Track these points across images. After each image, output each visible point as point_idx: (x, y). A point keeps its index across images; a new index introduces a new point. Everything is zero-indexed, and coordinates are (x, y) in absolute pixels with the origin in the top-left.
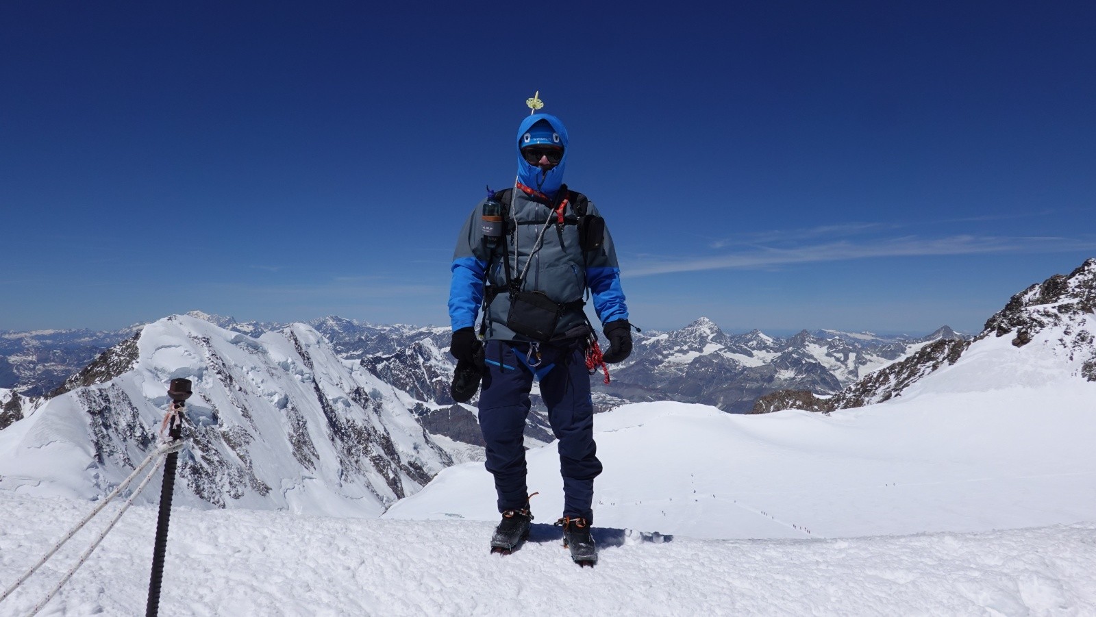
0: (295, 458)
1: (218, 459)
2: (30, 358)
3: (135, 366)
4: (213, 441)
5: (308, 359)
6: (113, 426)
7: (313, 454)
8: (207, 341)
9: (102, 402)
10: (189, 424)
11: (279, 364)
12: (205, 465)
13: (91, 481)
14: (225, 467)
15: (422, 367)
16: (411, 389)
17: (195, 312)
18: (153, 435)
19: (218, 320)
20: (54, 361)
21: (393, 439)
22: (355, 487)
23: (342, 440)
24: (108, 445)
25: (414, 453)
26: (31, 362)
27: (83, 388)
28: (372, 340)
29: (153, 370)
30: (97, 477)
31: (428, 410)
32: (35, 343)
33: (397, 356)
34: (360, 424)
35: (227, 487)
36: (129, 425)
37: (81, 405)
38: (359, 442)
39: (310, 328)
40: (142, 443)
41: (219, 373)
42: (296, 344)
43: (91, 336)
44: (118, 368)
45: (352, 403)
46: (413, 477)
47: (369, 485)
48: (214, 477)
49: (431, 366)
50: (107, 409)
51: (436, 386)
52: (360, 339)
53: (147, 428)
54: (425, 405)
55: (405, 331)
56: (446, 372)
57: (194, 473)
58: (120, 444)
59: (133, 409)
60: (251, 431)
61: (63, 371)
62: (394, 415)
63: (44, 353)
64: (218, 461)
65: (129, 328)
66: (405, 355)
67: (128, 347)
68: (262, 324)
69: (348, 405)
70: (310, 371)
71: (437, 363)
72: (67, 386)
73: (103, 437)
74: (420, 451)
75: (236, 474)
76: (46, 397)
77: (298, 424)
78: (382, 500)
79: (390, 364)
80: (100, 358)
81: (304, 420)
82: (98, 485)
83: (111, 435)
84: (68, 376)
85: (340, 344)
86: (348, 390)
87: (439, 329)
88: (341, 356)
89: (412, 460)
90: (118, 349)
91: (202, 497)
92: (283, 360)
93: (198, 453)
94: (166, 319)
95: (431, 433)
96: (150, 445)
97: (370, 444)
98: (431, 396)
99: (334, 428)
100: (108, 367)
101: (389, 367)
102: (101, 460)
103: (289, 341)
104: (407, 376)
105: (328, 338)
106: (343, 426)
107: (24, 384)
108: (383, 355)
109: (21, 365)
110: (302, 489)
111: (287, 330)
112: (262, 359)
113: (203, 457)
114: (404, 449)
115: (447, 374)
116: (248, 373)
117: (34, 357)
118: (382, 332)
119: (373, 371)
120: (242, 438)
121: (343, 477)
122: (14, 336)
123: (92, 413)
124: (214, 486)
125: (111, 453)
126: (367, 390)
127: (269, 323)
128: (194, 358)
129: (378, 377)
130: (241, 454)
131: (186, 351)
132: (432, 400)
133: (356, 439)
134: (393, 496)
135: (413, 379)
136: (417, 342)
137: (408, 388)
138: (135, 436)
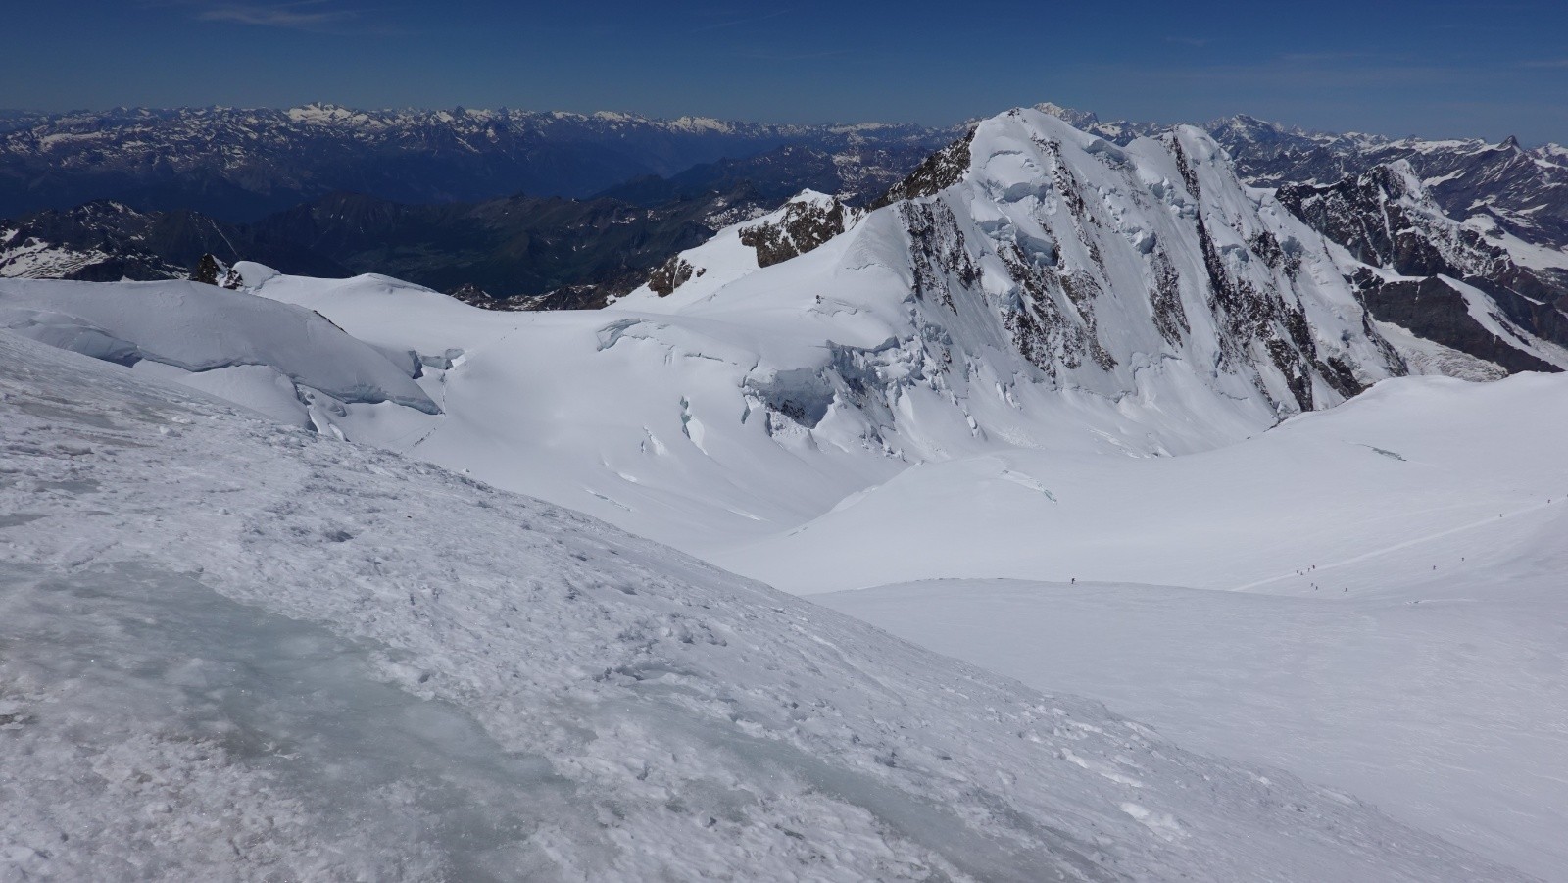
0: (1155, 326)
1: (1053, 313)
2: (854, 159)
3: (965, 176)
4: (1049, 287)
5: (1194, 182)
6: (935, 252)
7: (1182, 325)
8: (1055, 147)
9: (925, 221)
10: (1022, 261)
11: (1150, 187)
12: (1036, 318)
13: (906, 316)
14: (1061, 325)
15: (1382, 208)
16: (1356, 244)
17: (1045, 105)
18: (979, 269)
19: (1074, 117)
20: (878, 164)
21: (1309, 320)
22: (1238, 380)
23: (1228, 310)
24: (928, 276)
25: (1341, 346)
26: (855, 164)
27: (904, 200)
28: (1302, 158)
29: (986, 184)
30: (914, 313)
31: (1379, 281)
32: (860, 139)
33: (1341, 188)
34: (1259, 289)
35: (1061, 351)
36: (952, 254)
37: (902, 222)
38: (1253, 317)
39: (1203, 133)
40: (965, 279)
41: (1066, 194)
42: (1179, 157)
43: (919, 135)
44: (945, 178)
45: (1252, 255)
46: (1332, 383)
47: (1258, 382)
48: (1045, 335)
49: (1399, 209)
50: (930, 230)
51: (1402, 243)
52: (1282, 156)
53: (972, 260)
54: (1376, 272)
55: (1363, 144)
56: (1426, 221)
57: (1023, 326)
58: (941, 276)
59: (958, 233)
60: (1099, 280)
61: (887, 178)
62: (1318, 282)
63: (869, 153)
64: (1052, 315)
65: (963, 124)
66: (1356, 186)
67: (958, 151)
68: (1135, 124)
69: (1246, 258)
70: (1193, 201)
71: (1411, 203)
72: (890, 197)
73: (923, 266)
74: (1353, 344)
75: (1074, 335)
76: (867, 211)
77: (1166, 278)
78: (1275, 407)
79: (1326, 199)
80: (926, 164)
81: (1175, 274)
82: (914, 323)
83: (933, 263)
84: (890, 185)
85: (1247, 162)
86: (1247, 236)
87: (1428, 144)
88: (1245, 180)
89: (1336, 356)
90: (947, 153)
91: (1029, 359)
92: (1156, 181)
93: (1029, 301)
94: (1008, 112)
95: (1376, 319)
96: (974, 282)
97: (1271, 323)
98: (1388, 258)
99: (1217, 291)
100: (935, 176)
101: (1322, 205)
102: (919, 294)
103: (1169, 152)
104: (1352, 222)
105: (1230, 152)
106: (1232, 290)
107: (847, 190)
108: (1318, 183)
109: (845, 167)
110: (1159, 370)
111: (1168, 136)
112: (1127, 177)
113: (1035, 307)
114: (1326, 338)
115: (1427, 225)
116: (1105, 198)
117: (859, 157)
118: (1322, 146)
119: (1295, 209)
120: (1087, 288)
121: (1221, 364)
122: (840, 130)
123: (913, 233)
124: (1045, 347)
125: (931, 286)
126: (1279, 239)
127: (1144, 124)
128: (1037, 171)
129: (1303, 219)
130: (1083, 310)
131: (1028, 160)
132: (1391, 265)
133: (1249, 312)
134: (1294, 404)
135: (1361, 227)
136: (1381, 165)
137: (1350, 242)
138: (958, 269)
